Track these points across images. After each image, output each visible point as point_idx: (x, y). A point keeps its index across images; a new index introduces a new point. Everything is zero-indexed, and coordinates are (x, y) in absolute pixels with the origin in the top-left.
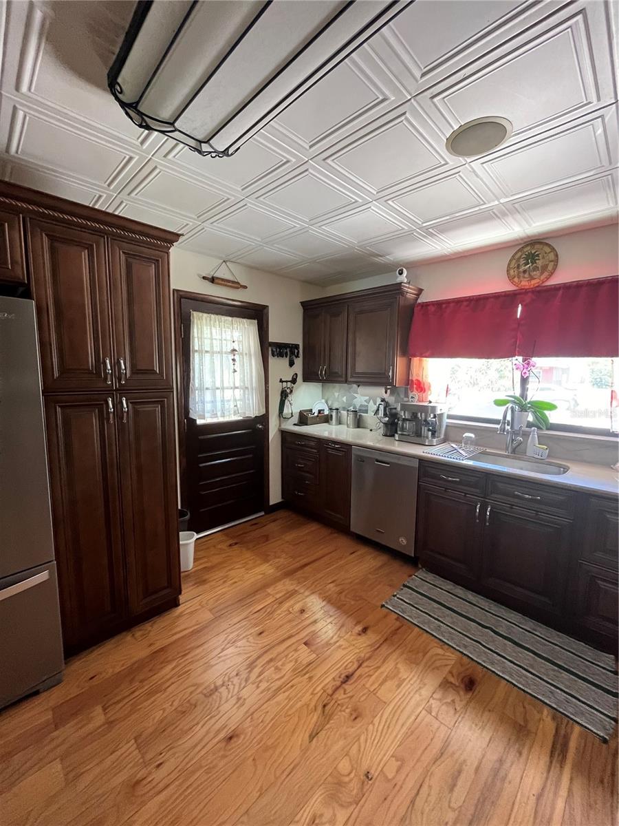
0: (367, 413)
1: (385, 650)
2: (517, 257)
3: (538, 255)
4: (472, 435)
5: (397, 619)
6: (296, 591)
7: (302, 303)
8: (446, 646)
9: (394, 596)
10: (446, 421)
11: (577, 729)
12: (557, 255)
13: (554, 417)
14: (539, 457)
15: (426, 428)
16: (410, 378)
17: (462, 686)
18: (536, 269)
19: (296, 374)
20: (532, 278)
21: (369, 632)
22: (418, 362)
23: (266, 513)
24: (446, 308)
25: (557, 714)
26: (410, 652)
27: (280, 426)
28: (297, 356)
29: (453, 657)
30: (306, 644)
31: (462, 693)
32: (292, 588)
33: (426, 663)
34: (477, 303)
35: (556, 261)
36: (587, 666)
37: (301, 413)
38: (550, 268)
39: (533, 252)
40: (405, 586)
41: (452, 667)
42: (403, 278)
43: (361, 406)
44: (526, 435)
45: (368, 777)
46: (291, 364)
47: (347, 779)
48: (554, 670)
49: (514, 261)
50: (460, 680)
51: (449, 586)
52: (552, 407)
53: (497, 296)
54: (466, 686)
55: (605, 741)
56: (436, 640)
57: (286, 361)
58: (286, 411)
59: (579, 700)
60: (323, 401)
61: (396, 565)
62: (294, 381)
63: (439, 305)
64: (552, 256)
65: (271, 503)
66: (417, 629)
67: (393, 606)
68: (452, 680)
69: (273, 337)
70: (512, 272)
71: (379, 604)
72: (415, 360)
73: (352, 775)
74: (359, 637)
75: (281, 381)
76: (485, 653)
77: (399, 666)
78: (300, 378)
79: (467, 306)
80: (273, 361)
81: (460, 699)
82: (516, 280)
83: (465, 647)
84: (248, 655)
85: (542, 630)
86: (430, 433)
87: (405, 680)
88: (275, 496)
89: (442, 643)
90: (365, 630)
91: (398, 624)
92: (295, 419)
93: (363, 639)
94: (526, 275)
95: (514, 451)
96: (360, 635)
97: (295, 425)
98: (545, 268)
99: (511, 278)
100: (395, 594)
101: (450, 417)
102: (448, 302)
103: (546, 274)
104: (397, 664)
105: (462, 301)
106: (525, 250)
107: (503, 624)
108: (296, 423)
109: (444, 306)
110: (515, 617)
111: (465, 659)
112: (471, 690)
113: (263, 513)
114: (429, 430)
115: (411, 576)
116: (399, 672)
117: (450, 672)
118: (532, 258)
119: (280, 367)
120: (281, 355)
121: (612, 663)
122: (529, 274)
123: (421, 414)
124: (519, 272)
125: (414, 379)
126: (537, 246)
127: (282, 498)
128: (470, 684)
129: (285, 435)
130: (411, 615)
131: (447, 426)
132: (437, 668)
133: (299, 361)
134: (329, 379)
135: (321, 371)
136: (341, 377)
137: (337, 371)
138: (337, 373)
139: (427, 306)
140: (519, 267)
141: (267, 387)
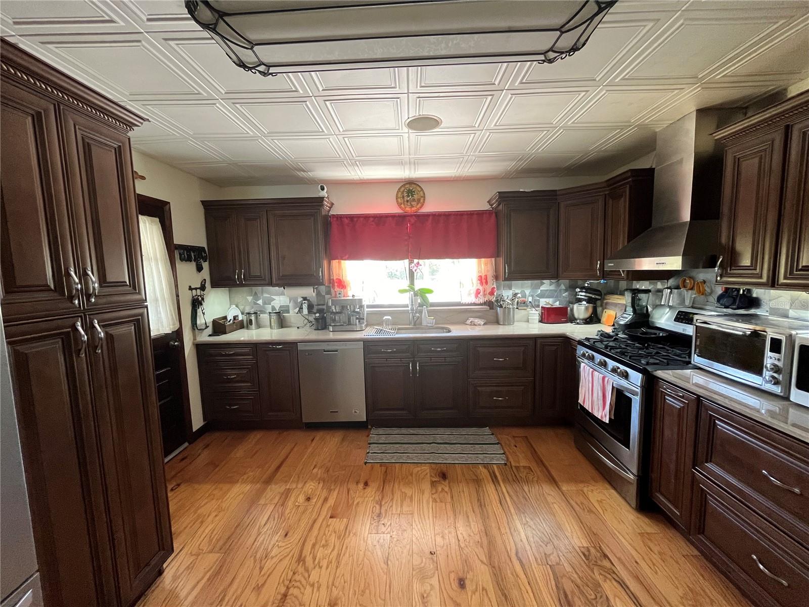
0: (288, 312)
1: (388, 488)
2: (402, 190)
3: (414, 192)
4: (390, 317)
5: (381, 466)
6: (289, 489)
7: (204, 203)
8: (420, 465)
9: (369, 453)
10: (366, 309)
11: (495, 466)
12: (424, 194)
13: (431, 298)
14: (431, 325)
15: (354, 318)
16: (332, 278)
17: (441, 479)
18: (414, 200)
19: (205, 280)
20: (412, 206)
21: (370, 483)
22: (338, 263)
23: (190, 443)
24: (357, 221)
25: (486, 466)
26: (402, 479)
27: (195, 339)
28: (205, 261)
29: (426, 468)
30: (331, 517)
31: (443, 483)
32: (282, 489)
33: (416, 480)
34: (380, 219)
35: (424, 197)
36: (483, 438)
37: (215, 322)
38: (422, 201)
39: (411, 189)
40: (370, 444)
41: (430, 474)
42: (324, 194)
43: (281, 307)
44: (421, 312)
45: (432, 554)
46: (199, 269)
47: (423, 565)
48: (472, 447)
49: (400, 193)
50: (438, 477)
51: (396, 431)
52: (430, 291)
53: (393, 216)
54: (443, 478)
55: (506, 464)
56: (412, 464)
57: (193, 265)
58: (200, 321)
59: (488, 454)
60: (234, 306)
61: (352, 435)
62: (203, 288)
63: (351, 218)
64: (422, 195)
65: (194, 430)
66: (397, 465)
67: (373, 460)
68: (434, 479)
69: (177, 241)
70: (399, 200)
71: (362, 462)
72: (335, 263)
73: (424, 560)
74: (366, 490)
75: (191, 289)
76: (440, 456)
77: (403, 490)
78: (208, 285)
79: (373, 221)
80: (180, 266)
81: (445, 485)
82: (402, 206)
83: (428, 459)
84: (291, 554)
85: (455, 431)
86: (358, 320)
87: (412, 495)
88: (197, 421)
89: (415, 464)
90: (366, 484)
91: (383, 469)
92: (210, 330)
93: (369, 490)
94: (409, 204)
95: (415, 325)
96: (365, 489)
97: (210, 335)
98: (419, 200)
99: (399, 205)
100: (368, 451)
101: (368, 307)
102: (359, 217)
103: (420, 205)
104: (401, 490)
105: (370, 217)
106: (407, 186)
107: (438, 438)
108: (211, 333)
109: (355, 219)
110: (441, 430)
111: (433, 466)
112: (446, 478)
113: (186, 444)
114: (357, 319)
115: (368, 436)
116: (406, 494)
117: (431, 476)
118: (410, 192)
119: (187, 270)
120: (189, 259)
121: (489, 431)
122: (411, 204)
123: (350, 306)
124: (404, 201)
125: (335, 279)
126: (413, 185)
127: (205, 419)
128: (444, 476)
129: (201, 348)
130: (386, 459)
131: (367, 314)
132: (423, 479)
133: (206, 265)
134: (247, 283)
135: (239, 277)
136: (264, 280)
137: (259, 274)
138: (260, 277)
139: (341, 218)
140: (403, 197)
141: (178, 296)
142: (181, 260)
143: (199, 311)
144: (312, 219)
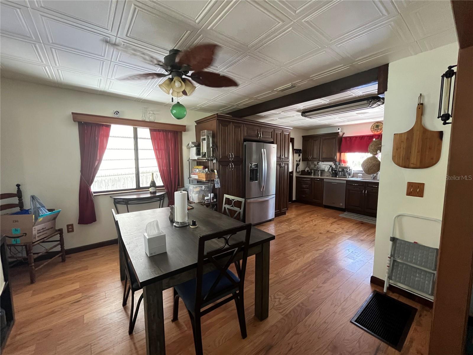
2: (373, 125)
3: (379, 126)
7: (302, 136)
18: (379, 129)
20: (378, 131)
22: (344, 154)
27: (296, 175)
28: (301, 153)
32: (312, 213)
33: (351, 222)
34: (362, 138)
37: (302, 171)
42: (339, 131)
46: (299, 155)
49: (372, 127)
53: (368, 136)
57: (298, 155)
58: (298, 170)
60: (308, 167)
62: (300, 161)
63: (350, 138)
64: (383, 127)
65: (293, 200)
69: (294, 148)
70: (372, 130)
72: (342, 154)
75: (296, 161)
77: (346, 221)
78: (301, 160)
79: (358, 139)
80: (295, 154)
82: (373, 132)
86: (348, 174)
88: (294, 198)
91: (342, 218)
92: (300, 173)
93: (335, 219)
94: (376, 131)
95: (374, 179)
97: (300, 175)
98: (381, 129)
100: (340, 214)
101: (354, 170)
103: (381, 131)
105: (357, 137)
106: (376, 124)
109: (352, 138)
113: (291, 202)
115: (344, 212)
118: (377, 126)
119: (296, 155)
120: (297, 153)
123: (345, 169)
124: (374, 130)
125: (342, 159)
126: (379, 123)
127: (296, 199)
129: (297, 177)
131: (353, 173)
132: (354, 222)
133: (301, 155)
134: (312, 160)
135: (310, 158)
136: (317, 159)
137: (316, 157)
138: (316, 158)
139: (346, 138)
140: (374, 128)
141: (293, 163)
142: (295, 153)
143: (298, 167)
144: (335, 139)
